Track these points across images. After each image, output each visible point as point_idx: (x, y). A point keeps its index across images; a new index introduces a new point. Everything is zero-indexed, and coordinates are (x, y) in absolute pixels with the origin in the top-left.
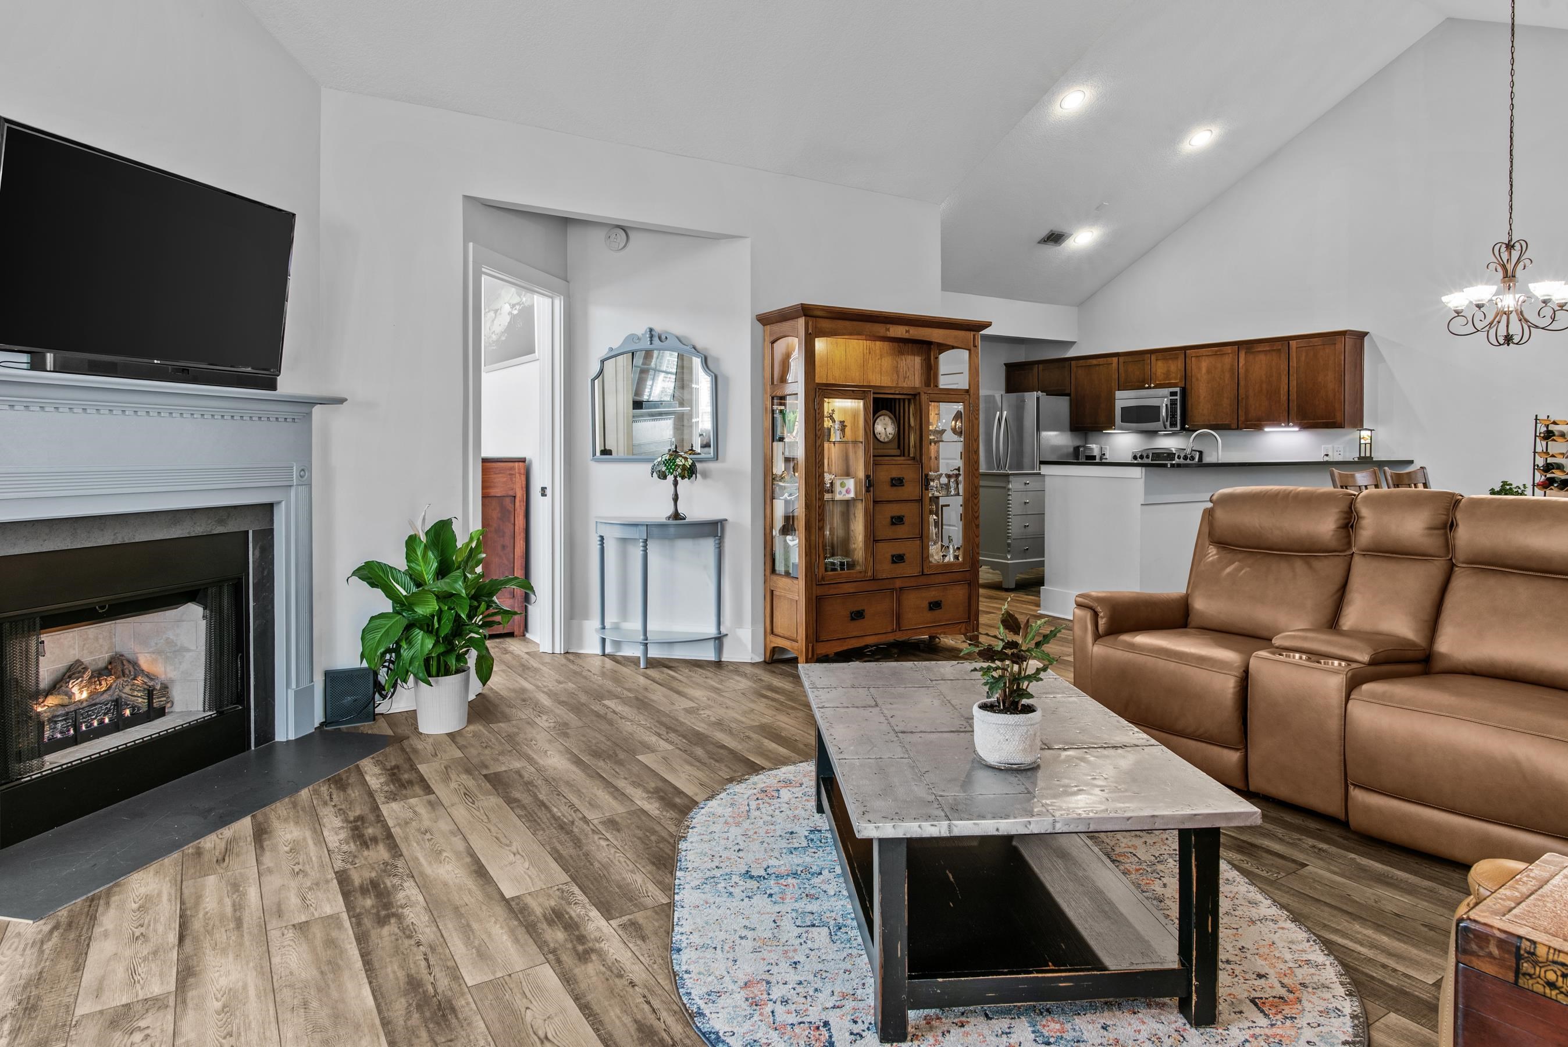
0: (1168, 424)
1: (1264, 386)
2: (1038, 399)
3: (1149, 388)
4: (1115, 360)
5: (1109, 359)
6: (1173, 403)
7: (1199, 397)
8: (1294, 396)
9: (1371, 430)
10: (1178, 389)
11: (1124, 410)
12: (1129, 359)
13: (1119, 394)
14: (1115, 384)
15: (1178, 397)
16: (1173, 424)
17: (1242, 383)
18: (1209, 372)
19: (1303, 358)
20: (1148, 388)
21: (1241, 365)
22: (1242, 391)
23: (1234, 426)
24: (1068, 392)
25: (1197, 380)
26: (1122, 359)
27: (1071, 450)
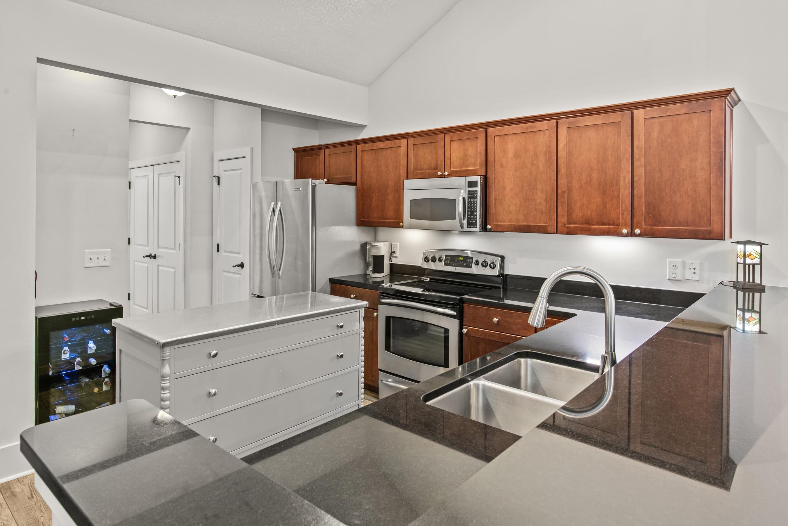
0: (465, 222)
1: (595, 175)
2: (314, 187)
3: (443, 176)
4: (404, 142)
5: (397, 142)
6: (472, 196)
7: (504, 188)
8: (640, 189)
9: (761, 244)
10: (477, 179)
11: (413, 202)
12: (419, 140)
13: (407, 183)
14: (403, 172)
15: (478, 189)
16: (472, 224)
17: (563, 170)
18: (517, 155)
19: (655, 134)
20: (441, 176)
21: (561, 146)
22: (563, 182)
23: (553, 229)
24: (354, 180)
25: (502, 166)
26: (411, 141)
27: (358, 247)
